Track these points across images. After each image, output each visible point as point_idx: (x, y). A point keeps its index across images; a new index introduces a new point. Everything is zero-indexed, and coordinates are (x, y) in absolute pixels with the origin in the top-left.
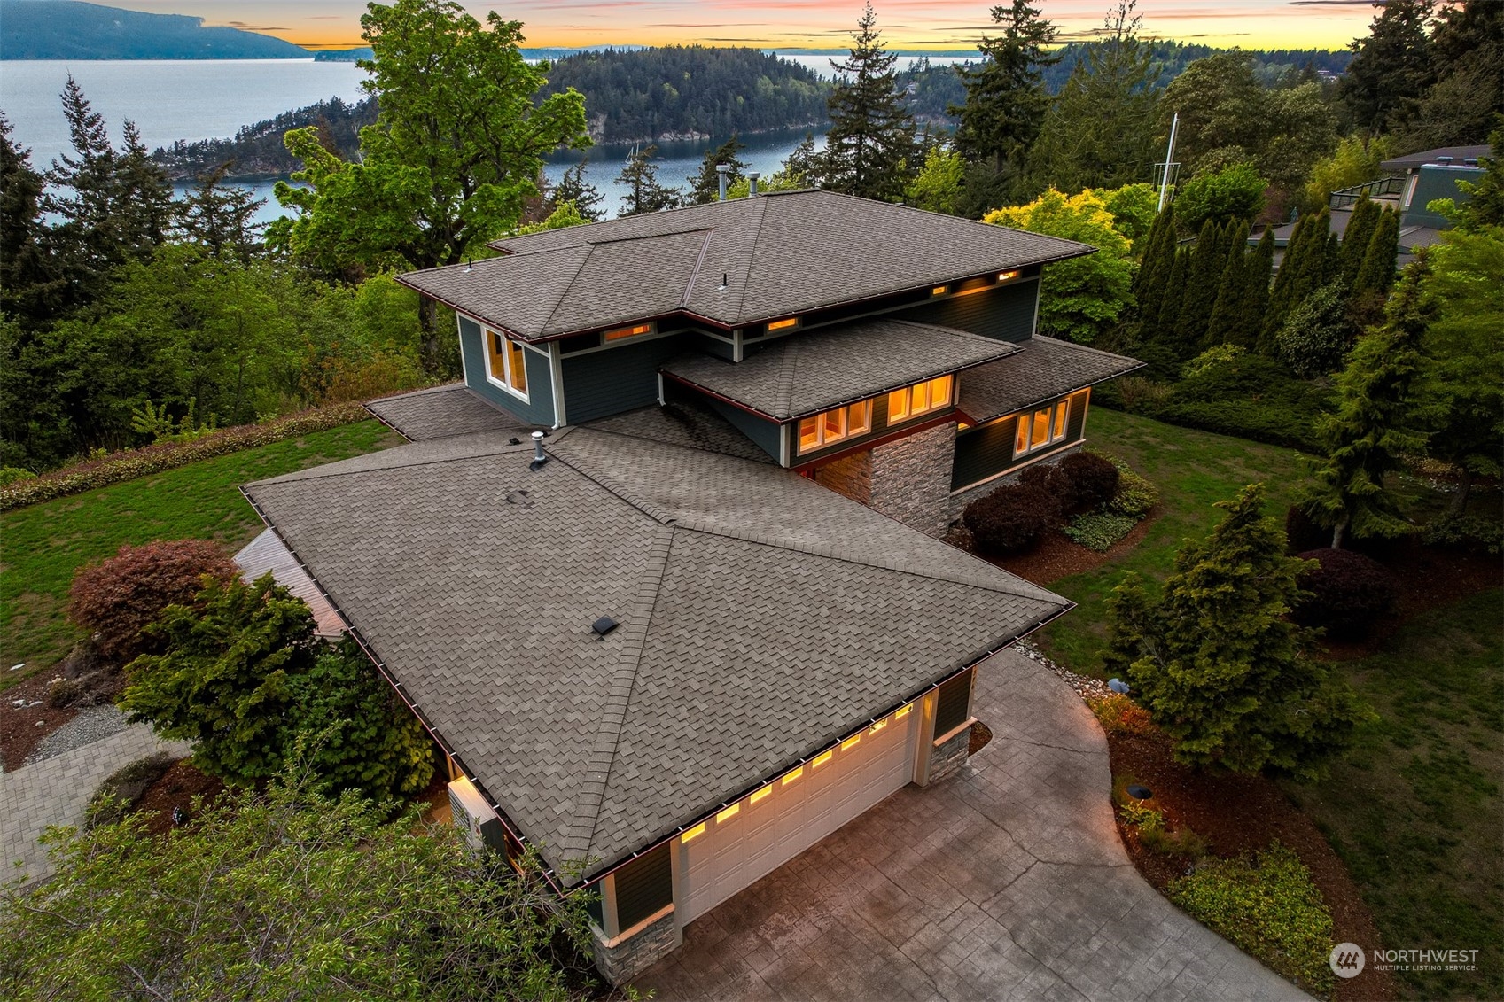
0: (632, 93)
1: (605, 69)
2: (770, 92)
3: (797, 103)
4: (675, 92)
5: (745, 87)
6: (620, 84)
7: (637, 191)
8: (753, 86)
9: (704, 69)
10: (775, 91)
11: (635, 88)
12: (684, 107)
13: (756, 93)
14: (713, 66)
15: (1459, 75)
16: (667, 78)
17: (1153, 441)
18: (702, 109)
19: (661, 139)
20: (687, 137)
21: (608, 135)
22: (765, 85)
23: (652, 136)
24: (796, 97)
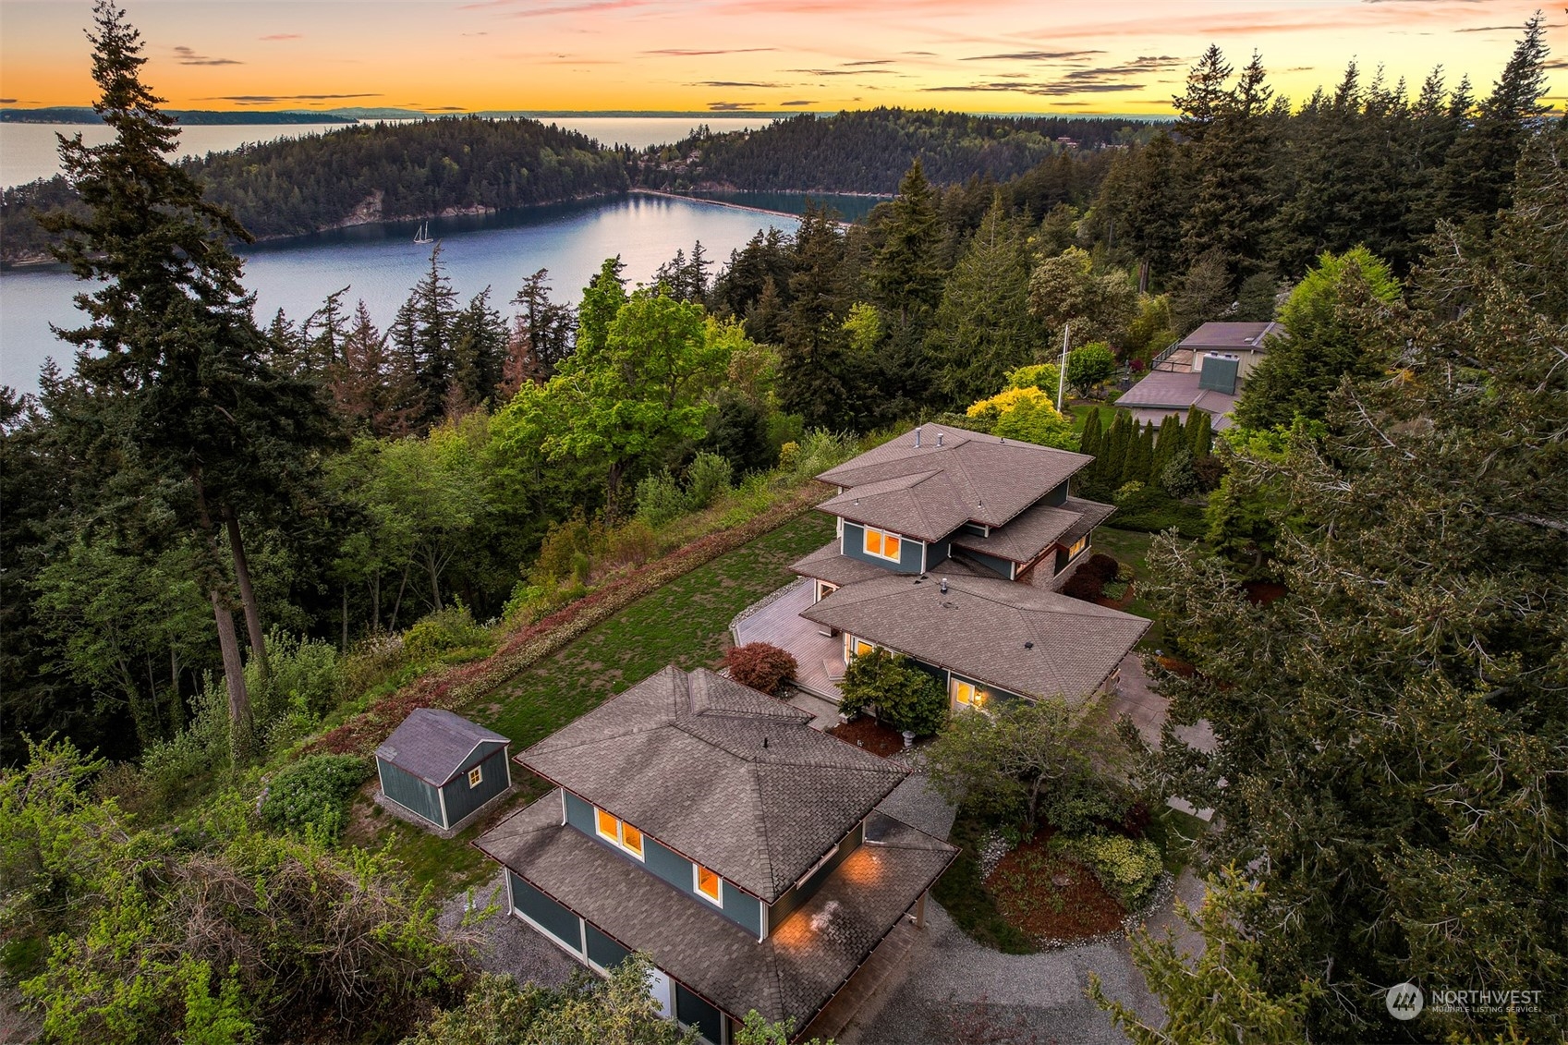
0: (410, 167)
1: (378, 143)
2: (554, 163)
3: (583, 173)
4: (456, 167)
5: (528, 159)
6: (395, 159)
7: (532, 311)
8: (536, 157)
9: (485, 141)
10: (559, 162)
11: (413, 162)
12: (466, 181)
13: (540, 165)
14: (493, 139)
15: (1203, 265)
16: (446, 152)
17: (1114, 540)
18: (485, 182)
19: (444, 214)
20: (472, 211)
21: (386, 211)
22: (548, 156)
23: (435, 212)
24: (580, 167)
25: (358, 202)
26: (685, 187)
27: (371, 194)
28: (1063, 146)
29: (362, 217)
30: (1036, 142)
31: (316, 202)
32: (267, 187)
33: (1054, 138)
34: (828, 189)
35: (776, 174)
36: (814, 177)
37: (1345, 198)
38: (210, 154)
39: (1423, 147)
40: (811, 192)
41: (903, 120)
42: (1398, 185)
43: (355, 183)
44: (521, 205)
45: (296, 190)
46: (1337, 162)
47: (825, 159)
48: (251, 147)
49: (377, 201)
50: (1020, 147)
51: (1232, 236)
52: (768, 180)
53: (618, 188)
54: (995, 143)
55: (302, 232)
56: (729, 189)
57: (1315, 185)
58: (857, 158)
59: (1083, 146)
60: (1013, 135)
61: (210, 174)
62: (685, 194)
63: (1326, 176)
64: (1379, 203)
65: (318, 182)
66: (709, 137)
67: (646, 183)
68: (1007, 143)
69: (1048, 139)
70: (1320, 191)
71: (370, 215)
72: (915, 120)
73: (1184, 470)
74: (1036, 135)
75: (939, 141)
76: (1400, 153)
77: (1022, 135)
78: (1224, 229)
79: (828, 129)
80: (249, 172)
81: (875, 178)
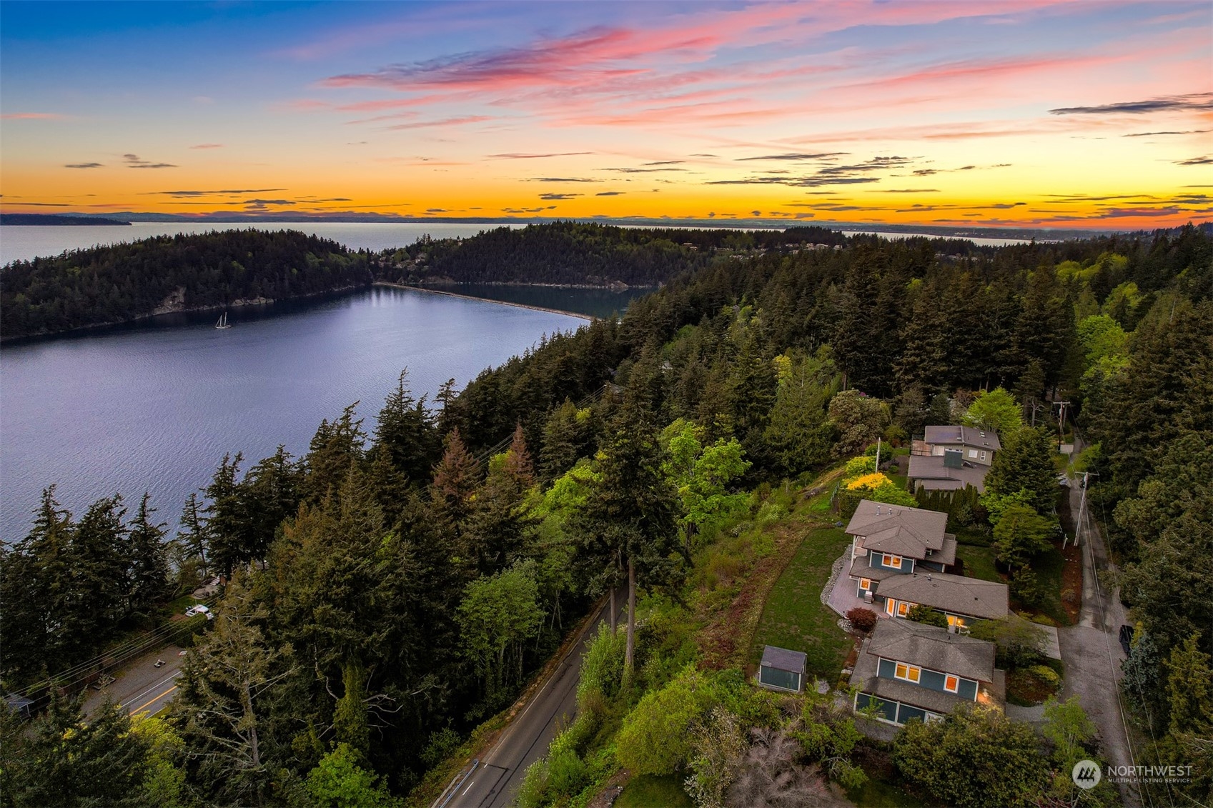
0: (206, 269)
2: (317, 264)
3: (338, 271)
4: (242, 268)
5: (297, 262)
6: (194, 262)
8: (303, 260)
9: (263, 249)
10: (320, 263)
11: (208, 265)
12: (251, 279)
13: (306, 265)
14: (270, 247)
16: (234, 257)
18: (266, 280)
19: (234, 304)
20: (256, 302)
21: (188, 303)
22: (311, 258)
23: (226, 302)
24: (336, 266)
25: (165, 296)
26: (416, 280)
27: (176, 290)
28: (688, 249)
29: (168, 308)
30: (669, 247)
31: (132, 297)
32: (89, 285)
33: (681, 243)
34: (523, 281)
35: (484, 270)
36: (513, 273)
37: (961, 342)
38: (37, 259)
39: (999, 318)
40: (511, 283)
41: (574, 232)
42: (988, 337)
43: (163, 282)
44: (293, 296)
45: (115, 287)
46: (954, 323)
47: (520, 260)
48: (72, 254)
49: (180, 295)
50: (658, 250)
51: (926, 375)
52: (478, 275)
53: (364, 282)
54: (641, 247)
55: (121, 320)
56: (449, 282)
57: (945, 335)
58: (543, 259)
59: (702, 249)
60: (652, 242)
61: (38, 275)
62: (416, 286)
63: (949, 330)
64: (980, 346)
65: (133, 281)
66: (431, 243)
67: (385, 278)
68: (650, 248)
69: (677, 245)
70: (948, 338)
71: (175, 306)
72: (583, 232)
73: (969, 513)
74: (668, 242)
75: (601, 247)
76: (988, 321)
77: (659, 242)
78: (921, 372)
79: (521, 238)
80: (73, 273)
81: (557, 273)
